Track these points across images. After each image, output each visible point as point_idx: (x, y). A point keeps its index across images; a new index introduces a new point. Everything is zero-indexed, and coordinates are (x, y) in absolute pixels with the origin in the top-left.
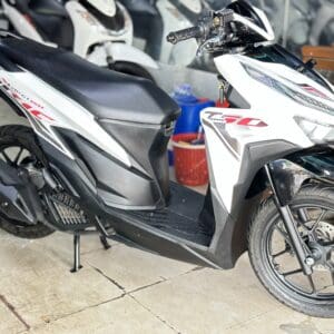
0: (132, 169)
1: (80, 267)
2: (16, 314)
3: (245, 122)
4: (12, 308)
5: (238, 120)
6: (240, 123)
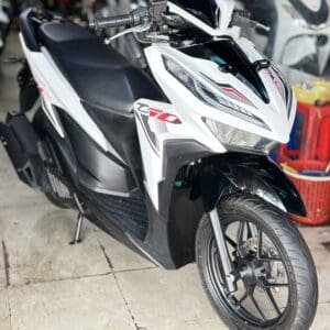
0: (108, 154)
1: (79, 241)
2: (7, 273)
3: (164, 117)
4: (7, 266)
5: (159, 114)
6: (159, 118)
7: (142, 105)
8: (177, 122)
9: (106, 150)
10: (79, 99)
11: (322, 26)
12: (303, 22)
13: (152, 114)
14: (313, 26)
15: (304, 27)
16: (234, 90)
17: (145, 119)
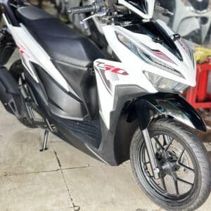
0: (69, 93)
1: (46, 149)
3: (116, 70)
5: (112, 69)
6: (112, 71)
7: (100, 63)
8: (125, 73)
9: (68, 90)
10: (49, 58)
11: (205, 11)
12: (192, 8)
13: (108, 69)
14: (199, 11)
15: (192, 11)
16: (162, 54)
17: (103, 72)
